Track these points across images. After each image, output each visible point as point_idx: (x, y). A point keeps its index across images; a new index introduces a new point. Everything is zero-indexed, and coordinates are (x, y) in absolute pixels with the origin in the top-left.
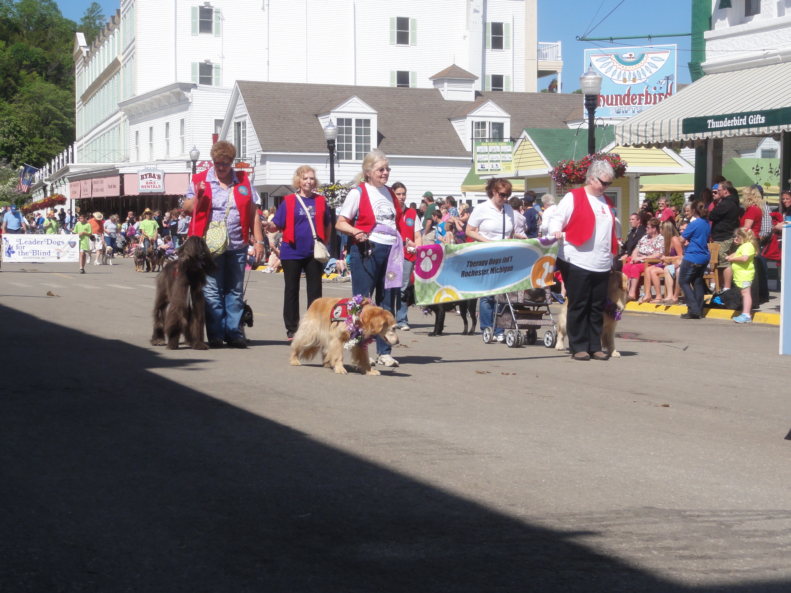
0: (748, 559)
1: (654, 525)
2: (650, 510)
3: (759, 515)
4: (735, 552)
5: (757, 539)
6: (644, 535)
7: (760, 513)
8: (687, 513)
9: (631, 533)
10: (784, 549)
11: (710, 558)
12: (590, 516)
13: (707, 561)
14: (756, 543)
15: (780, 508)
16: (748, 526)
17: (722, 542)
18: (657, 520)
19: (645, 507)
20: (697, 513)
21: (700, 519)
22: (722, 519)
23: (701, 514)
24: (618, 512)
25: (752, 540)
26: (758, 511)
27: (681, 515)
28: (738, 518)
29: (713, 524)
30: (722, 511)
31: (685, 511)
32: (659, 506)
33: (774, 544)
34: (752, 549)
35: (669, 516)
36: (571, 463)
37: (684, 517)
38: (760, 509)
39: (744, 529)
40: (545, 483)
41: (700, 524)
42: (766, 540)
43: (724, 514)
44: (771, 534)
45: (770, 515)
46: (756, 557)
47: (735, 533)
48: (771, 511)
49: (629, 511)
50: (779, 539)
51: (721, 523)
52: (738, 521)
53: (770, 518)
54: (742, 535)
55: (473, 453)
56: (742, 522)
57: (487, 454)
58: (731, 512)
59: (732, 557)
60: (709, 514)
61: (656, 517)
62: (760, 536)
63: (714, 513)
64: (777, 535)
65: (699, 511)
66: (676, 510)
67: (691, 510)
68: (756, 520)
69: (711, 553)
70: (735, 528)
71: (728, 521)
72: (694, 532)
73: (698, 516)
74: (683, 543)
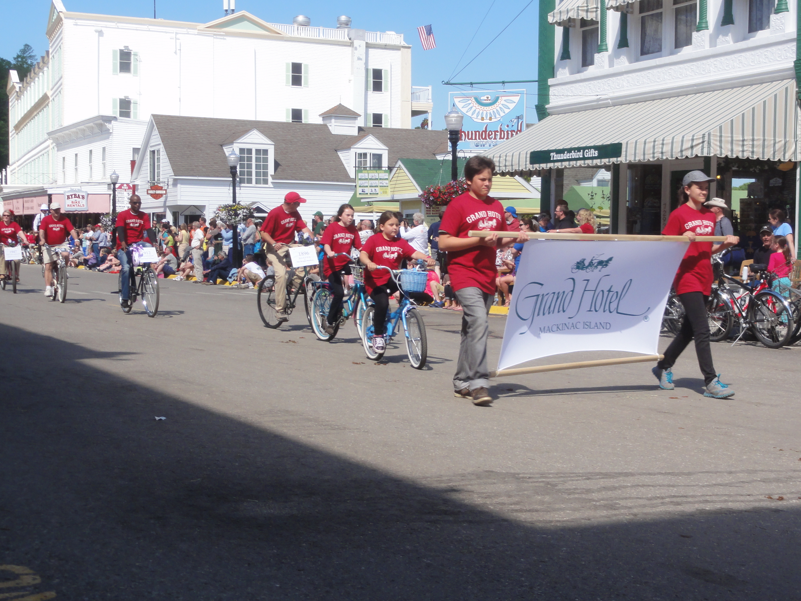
0: (568, 511)
1: (492, 485)
2: (490, 474)
3: (580, 476)
4: (557, 506)
5: (576, 496)
6: (484, 493)
7: (581, 475)
8: (520, 476)
9: (473, 492)
10: (598, 504)
11: (537, 511)
12: (439, 479)
13: (534, 513)
14: (576, 498)
15: (597, 471)
16: (569, 485)
17: (547, 498)
18: (495, 481)
19: (486, 471)
20: (529, 476)
21: (531, 480)
22: (548, 480)
23: (532, 476)
24: (463, 475)
25: (572, 496)
26: (580, 473)
27: (515, 477)
28: (562, 479)
29: (542, 484)
30: (549, 474)
31: (518, 474)
32: (498, 470)
33: (589, 500)
34: (571, 504)
35: (505, 478)
36: (427, 436)
37: (517, 478)
38: (581, 472)
39: (567, 488)
40: (403, 452)
41: (530, 484)
42: (584, 496)
43: (551, 476)
44: (588, 491)
45: (588, 477)
46: (574, 510)
47: (559, 491)
48: (589, 473)
49: (473, 474)
50: (595, 496)
51: (548, 483)
52: (563, 481)
53: (588, 479)
54: (564, 492)
55: (345, 428)
56: (565, 482)
57: (357, 429)
58: (557, 474)
59: (555, 510)
60: (539, 476)
61: (494, 479)
62: (578, 493)
63: (543, 475)
64: (593, 492)
65: (531, 474)
66: (511, 473)
67: (524, 473)
68: (577, 480)
69: (539, 507)
70: (560, 487)
71: (554, 481)
72: (525, 490)
73: (529, 478)
74: (516, 499)
